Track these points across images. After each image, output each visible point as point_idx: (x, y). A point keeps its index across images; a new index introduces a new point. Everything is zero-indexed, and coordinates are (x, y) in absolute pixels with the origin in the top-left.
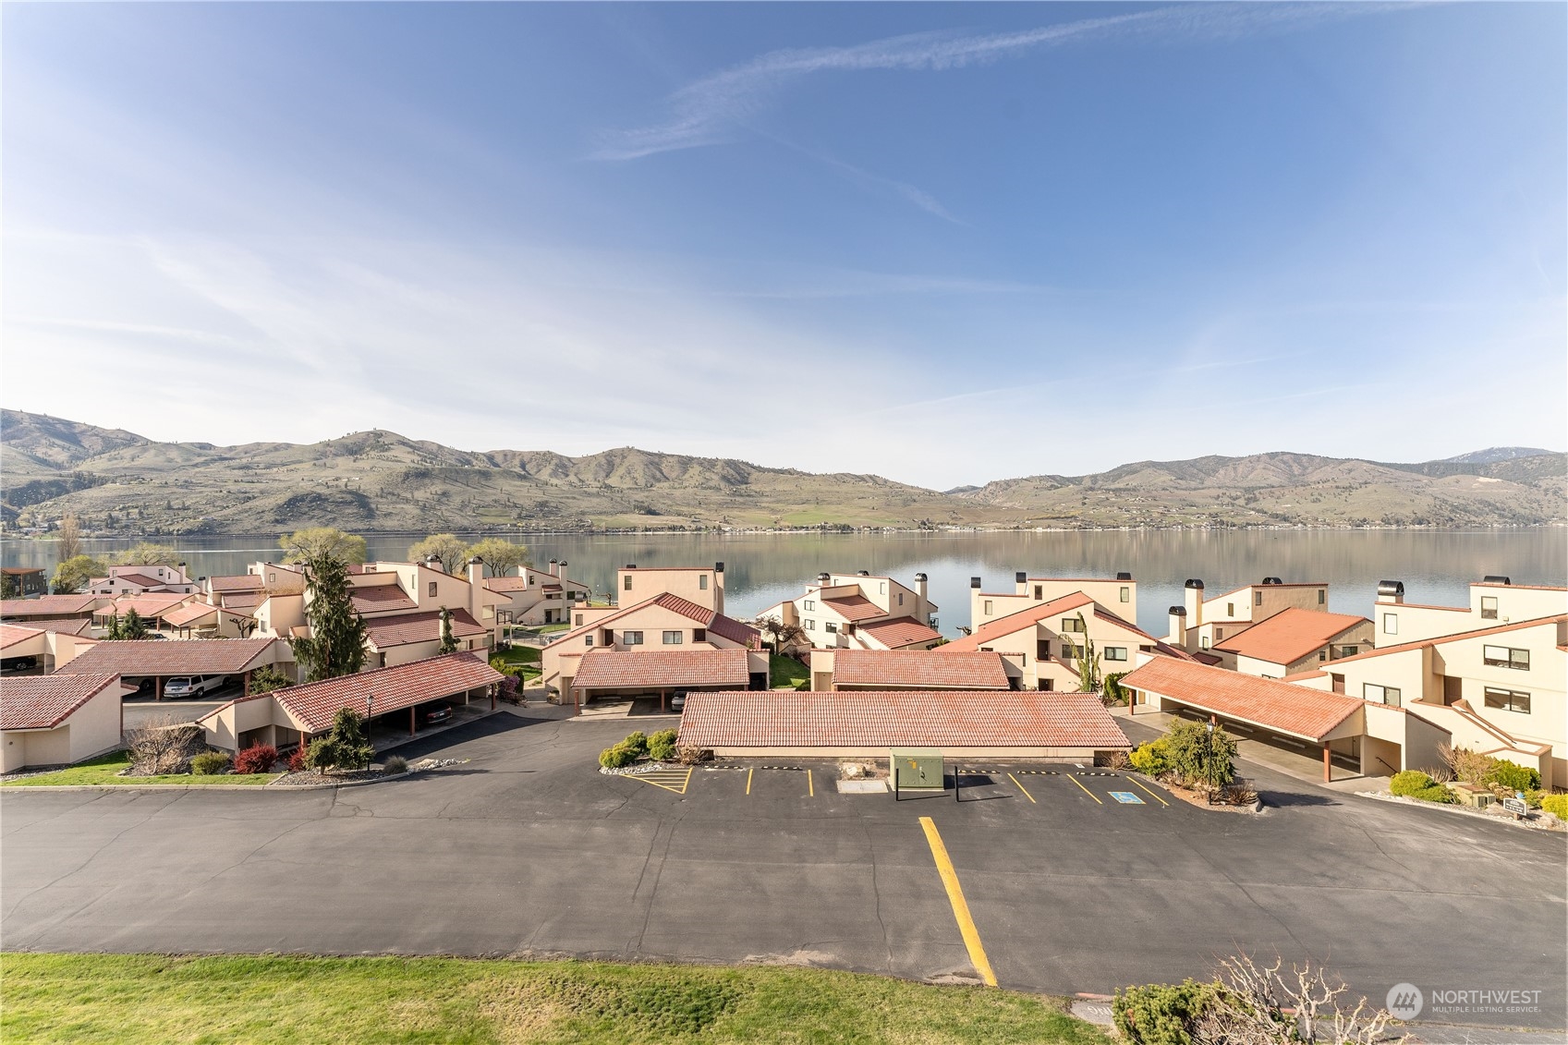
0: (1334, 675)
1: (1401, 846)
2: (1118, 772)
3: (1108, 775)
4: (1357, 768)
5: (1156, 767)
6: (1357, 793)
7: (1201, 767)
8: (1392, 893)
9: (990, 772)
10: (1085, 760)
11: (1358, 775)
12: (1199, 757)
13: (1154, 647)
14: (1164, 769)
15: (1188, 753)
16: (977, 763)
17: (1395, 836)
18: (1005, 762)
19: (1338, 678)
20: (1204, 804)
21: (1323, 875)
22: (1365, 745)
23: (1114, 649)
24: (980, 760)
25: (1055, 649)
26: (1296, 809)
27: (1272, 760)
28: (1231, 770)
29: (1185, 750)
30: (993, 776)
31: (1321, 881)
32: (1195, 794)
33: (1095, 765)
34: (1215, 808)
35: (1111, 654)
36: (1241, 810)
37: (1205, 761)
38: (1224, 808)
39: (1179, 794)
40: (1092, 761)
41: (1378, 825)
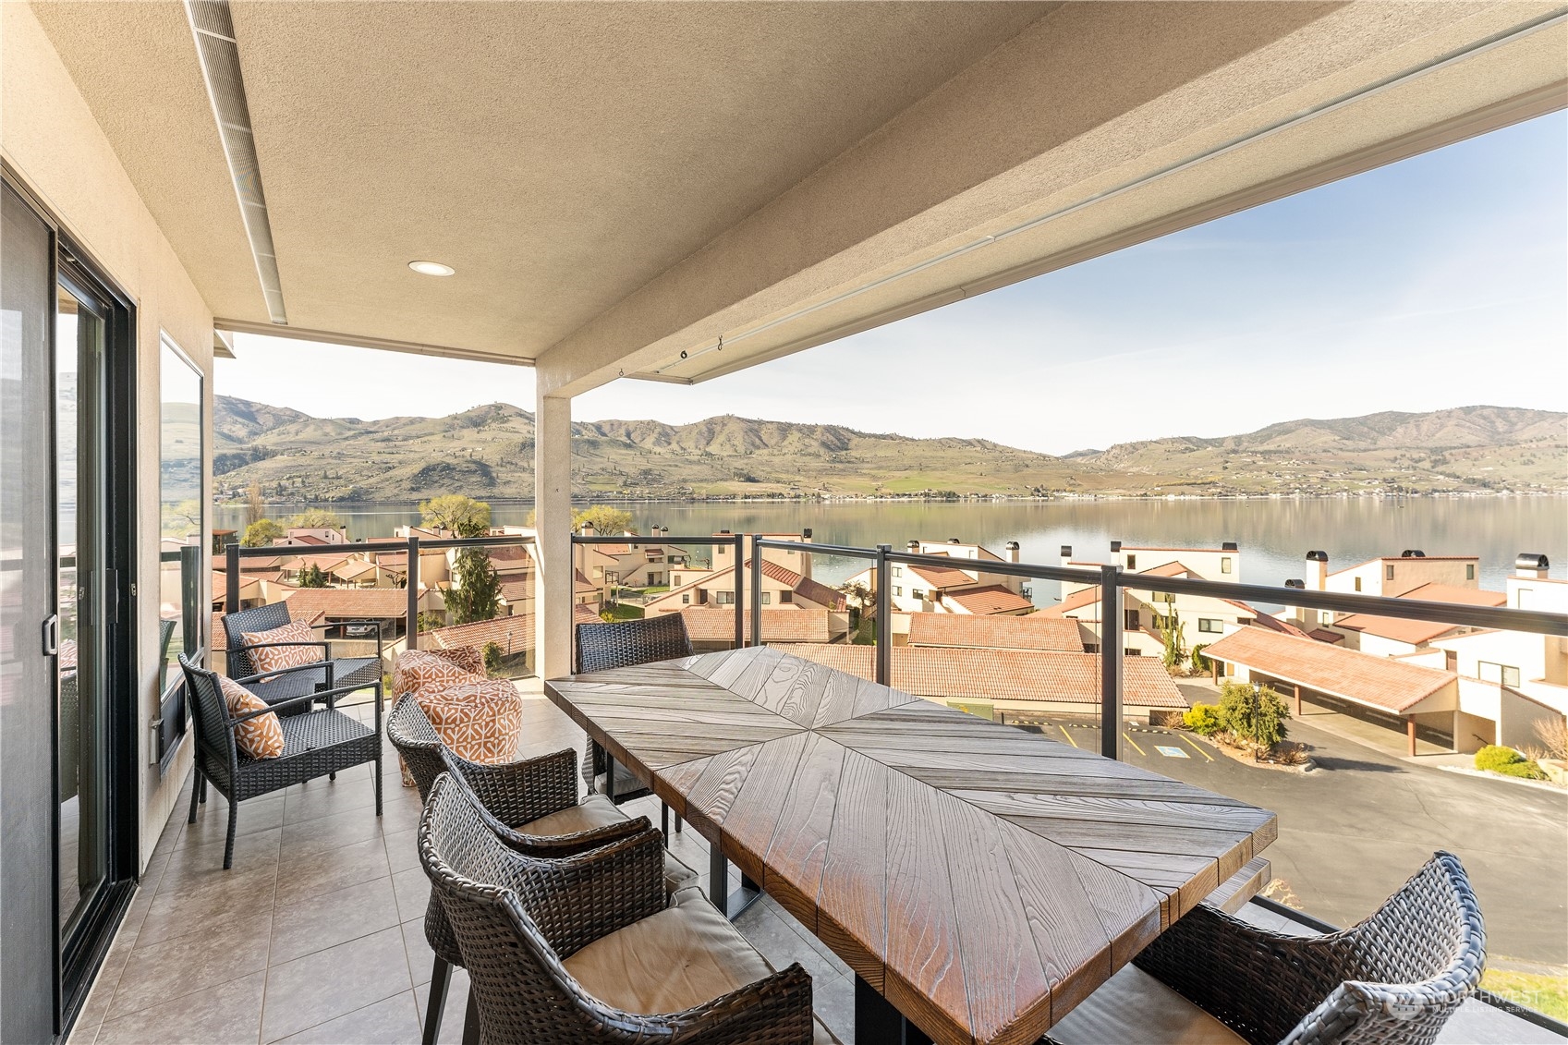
0: (1447, 652)
1: (1452, 810)
2: (1172, 731)
3: (1160, 732)
4: (1450, 745)
5: (1207, 726)
6: (1440, 767)
7: (1250, 726)
8: (1419, 846)
9: (1042, 724)
10: (1141, 719)
11: (1450, 751)
12: (1247, 717)
13: (1255, 620)
14: (1215, 729)
15: (1237, 712)
16: (1032, 715)
17: (1449, 801)
18: (1059, 716)
19: (1451, 655)
20: (1251, 762)
21: (1351, 826)
22: (1459, 720)
23: (1209, 621)
24: (1036, 713)
25: (1145, 619)
26: (1351, 773)
27: (1359, 733)
28: (1281, 730)
29: (1234, 710)
30: (1045, 727)
31: (1347, 830)
32: (1243, 752)
33: (1151, 724)
34: (1262, 765)
35: (1205, 625)
36: (1289, 769)
37: (1254, 721)
38: (1271, 765)
39: (1228, 751)
40: (1147, 720)
41: (1435, 791)
